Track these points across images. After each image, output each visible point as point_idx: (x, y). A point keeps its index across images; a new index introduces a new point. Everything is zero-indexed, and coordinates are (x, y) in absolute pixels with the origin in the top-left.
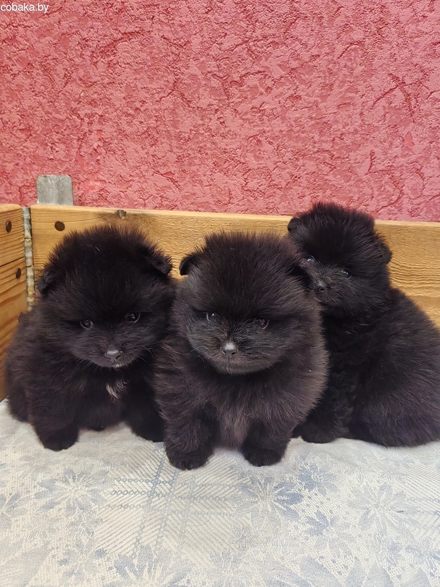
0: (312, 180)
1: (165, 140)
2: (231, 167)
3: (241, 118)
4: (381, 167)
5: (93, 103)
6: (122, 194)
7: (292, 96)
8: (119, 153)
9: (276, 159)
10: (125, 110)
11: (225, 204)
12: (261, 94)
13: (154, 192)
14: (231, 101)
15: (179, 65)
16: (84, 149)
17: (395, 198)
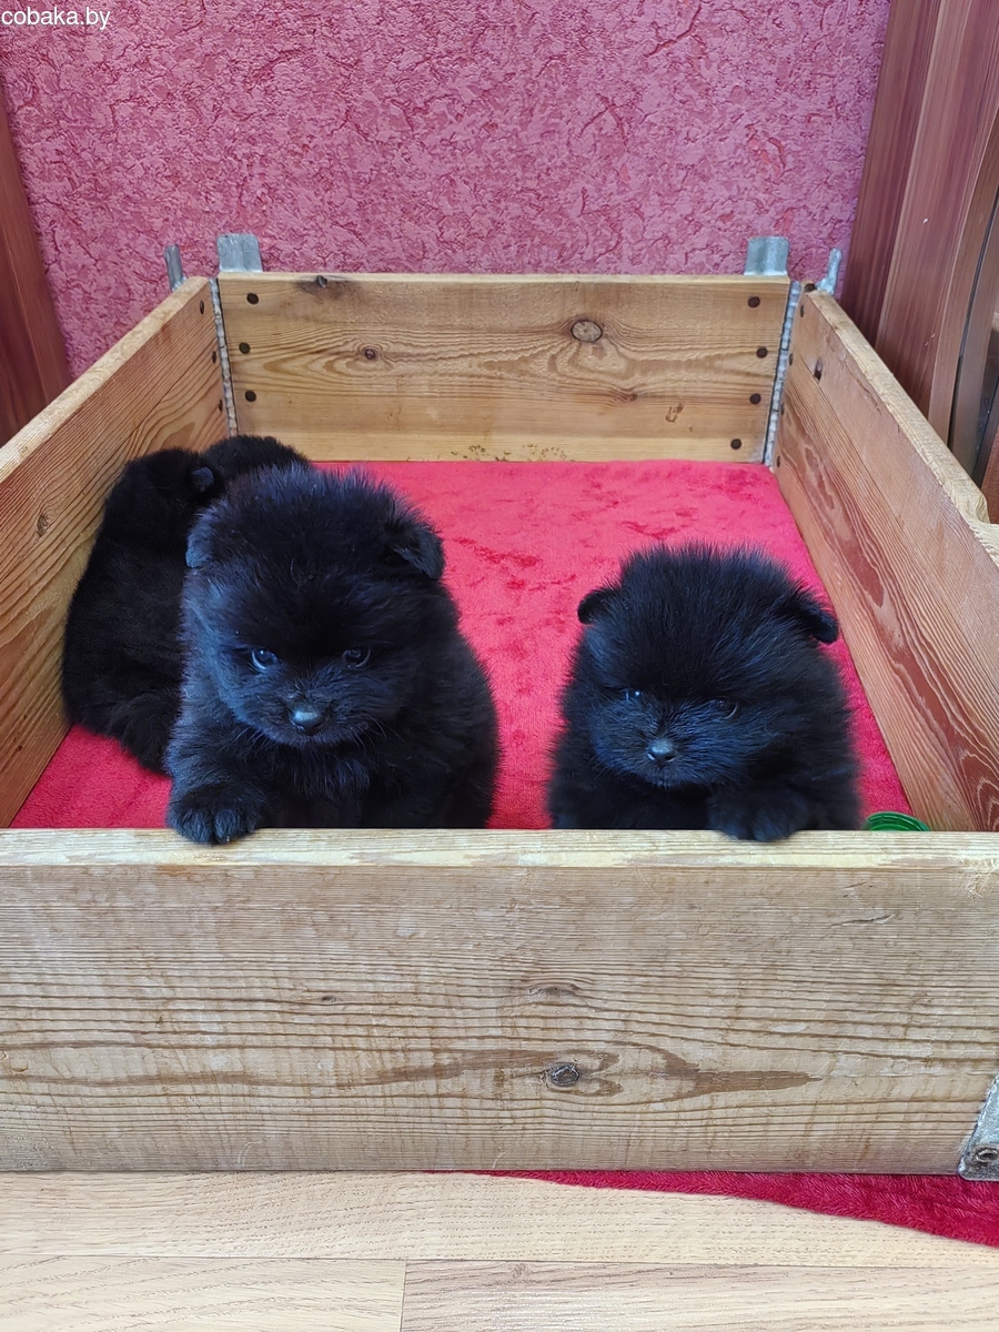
0: (517, 226)
1: (343, 183)
2: (422, 214)
3: (430, 153)
4: (595, 207)
5: (252, 140)
6: (297, 252)
7: (487, 123)
8: (289, 201)
9: (474, 202)
10: (290, 147)
11: (419, 260)
12: (451, 122)
13: (335, 249)
14: (416, 132)
15: (351, 89)
16: (246, 198)
17: (613, 243)
